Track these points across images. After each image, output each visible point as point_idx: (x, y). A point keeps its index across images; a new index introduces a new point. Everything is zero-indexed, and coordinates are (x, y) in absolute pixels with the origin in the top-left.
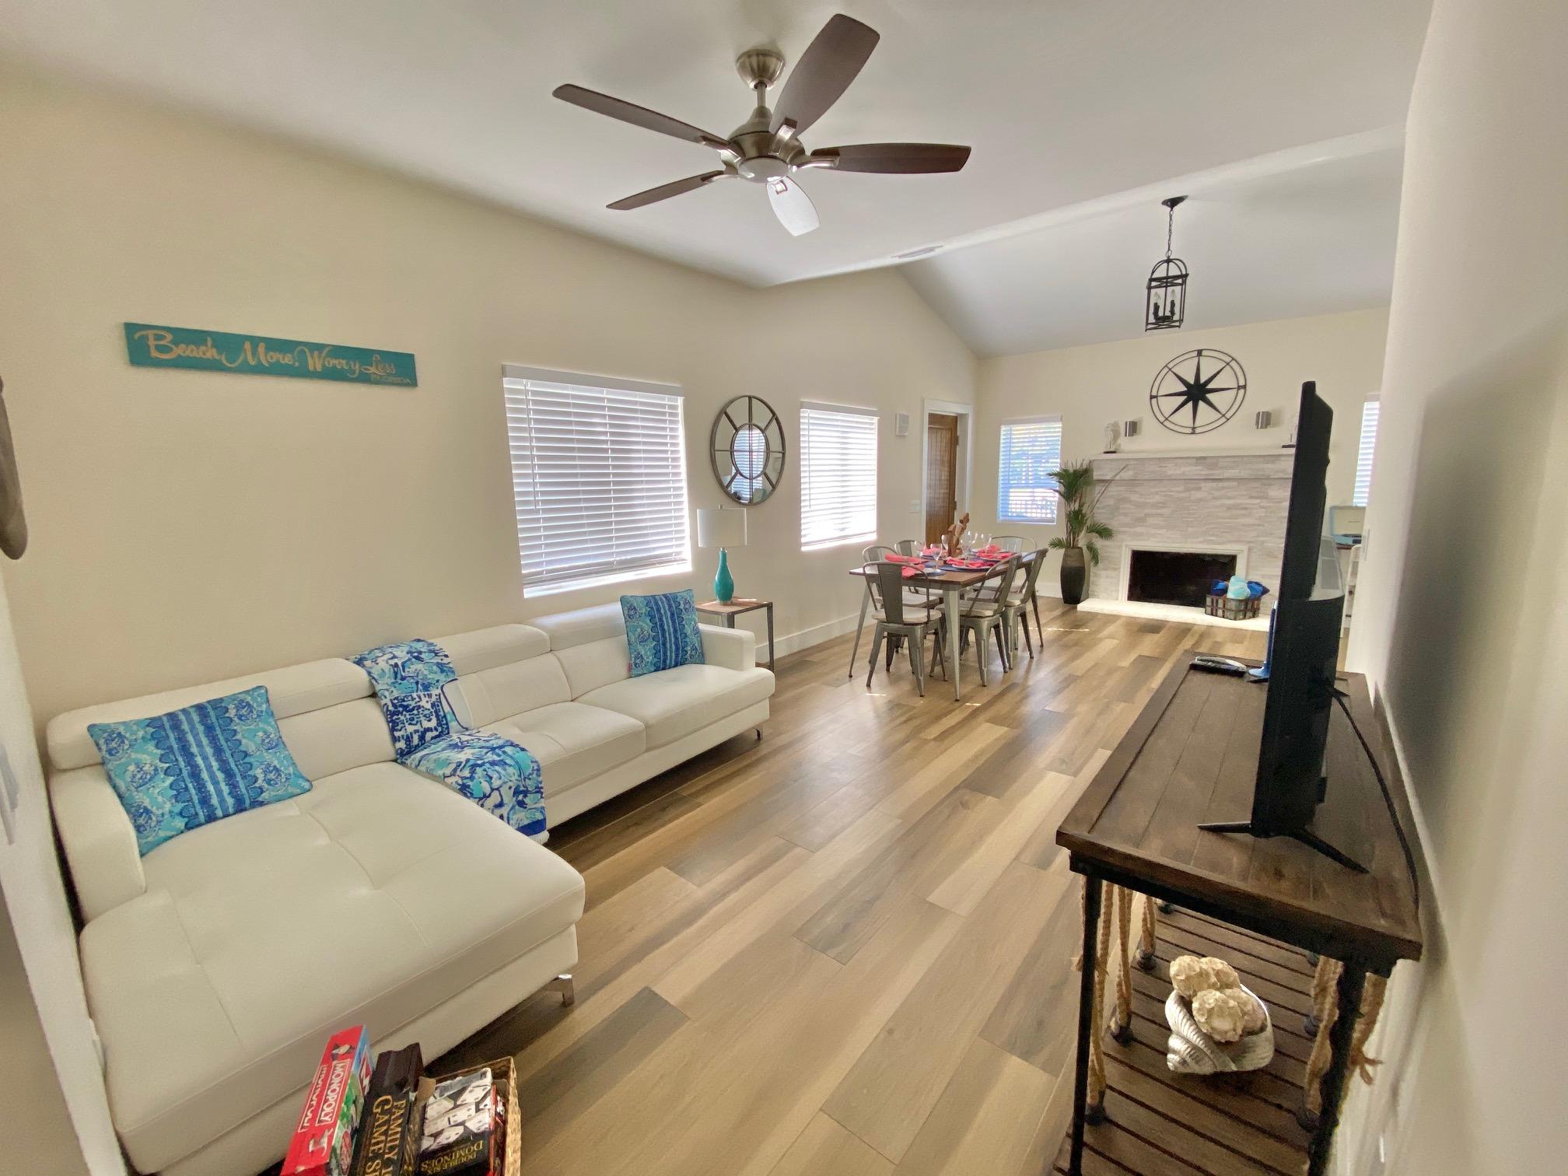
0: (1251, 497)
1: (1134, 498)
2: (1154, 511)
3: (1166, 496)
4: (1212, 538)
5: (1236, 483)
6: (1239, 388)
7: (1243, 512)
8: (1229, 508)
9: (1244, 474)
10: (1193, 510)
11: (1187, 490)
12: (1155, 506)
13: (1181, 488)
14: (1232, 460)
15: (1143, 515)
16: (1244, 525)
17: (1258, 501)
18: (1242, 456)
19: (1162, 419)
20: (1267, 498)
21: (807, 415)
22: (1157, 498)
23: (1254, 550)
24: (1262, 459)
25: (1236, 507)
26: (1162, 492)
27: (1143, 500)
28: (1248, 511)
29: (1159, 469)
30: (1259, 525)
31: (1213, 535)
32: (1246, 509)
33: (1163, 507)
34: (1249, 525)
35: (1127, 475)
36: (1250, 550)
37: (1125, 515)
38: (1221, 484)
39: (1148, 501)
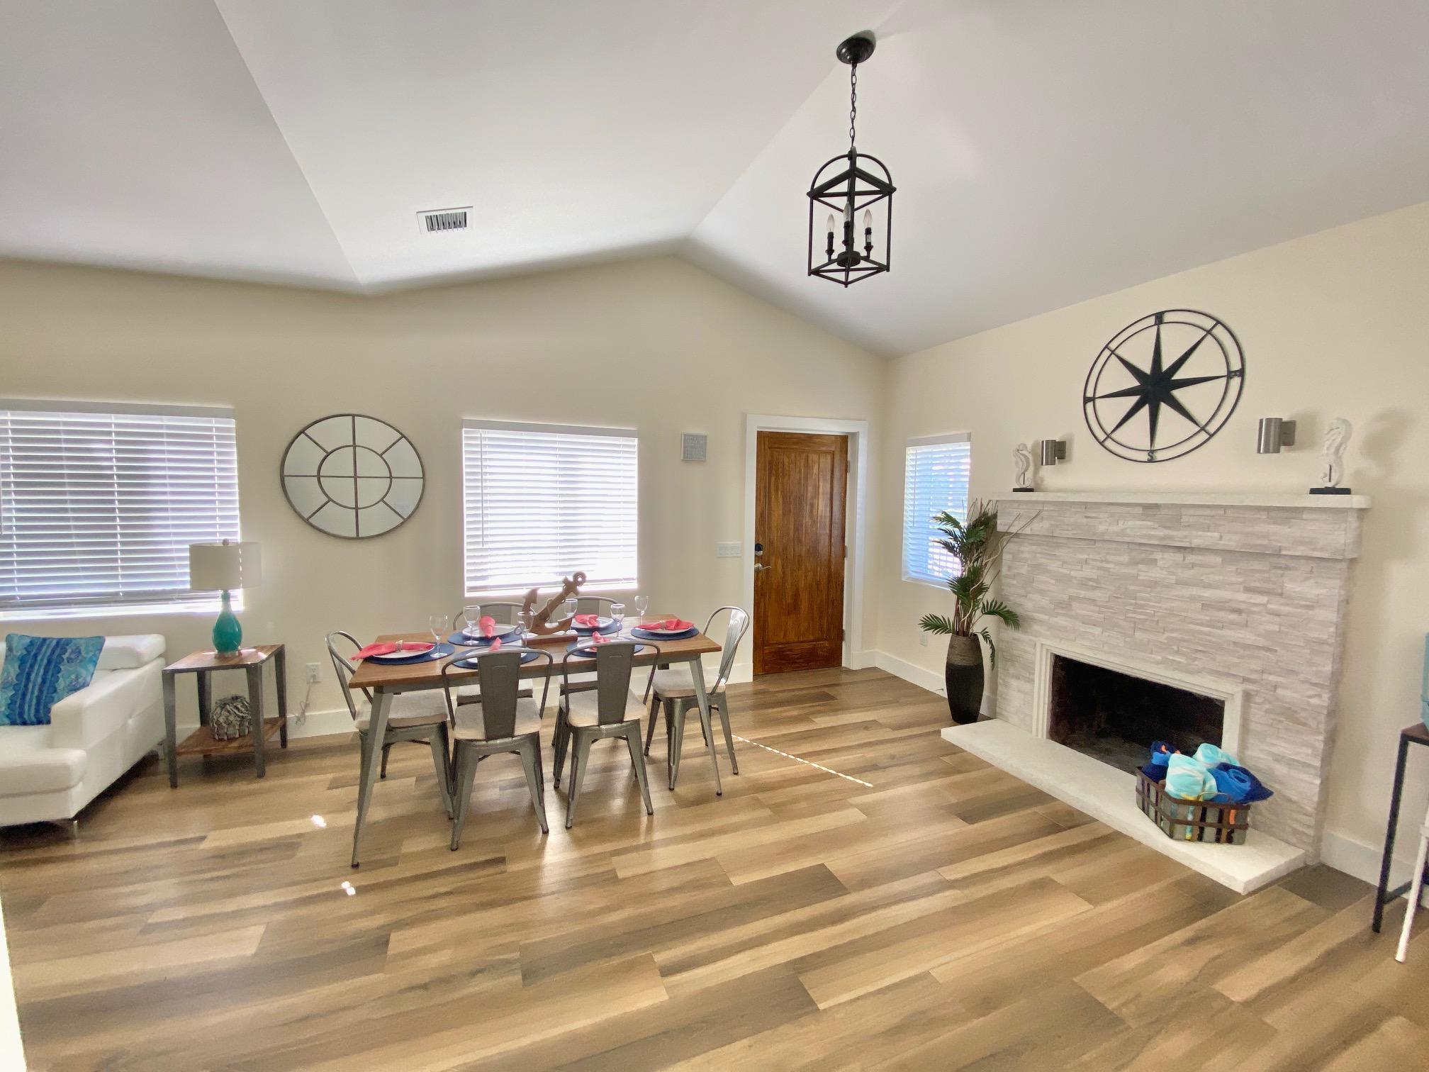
0: (1248, 590)
1: (1054, 566)
2: (1083, 593)
3: (1099, 568)
4: (1178, 659)
5: (1219, 560)
6: (1230, 375)
7: (1233, 617)
8: (1207, 606)
9: (1230, 541)
10: (1142, 599)
11: (1134, 563)
12: (1084, 583)
13: (1125, 558)
14: (1208, 512)
15: (1066, 597)
16: (1235, 643)
17: (1263, 599)
18: (1225, 508)
19: (1102, 436)
20: (1281, 595)
21: (479, 435)
22: (1088, 572)
23: (1258, 699)
24: (1264, 516)
25: (1221, 606)
26: (1093, 560)
27: (1065, 571)
28: (1244, 616)
29: (1085, 520)
30: (1268, 650)
31: (1177, 652)
32: (1239, 611)
33: (1096, 588)
34: (1246, 647)
35: (1039, 527)
36: (1247, 697)
37: (1042, 593)
38: (1192, 558)
39: (1073, 573)
